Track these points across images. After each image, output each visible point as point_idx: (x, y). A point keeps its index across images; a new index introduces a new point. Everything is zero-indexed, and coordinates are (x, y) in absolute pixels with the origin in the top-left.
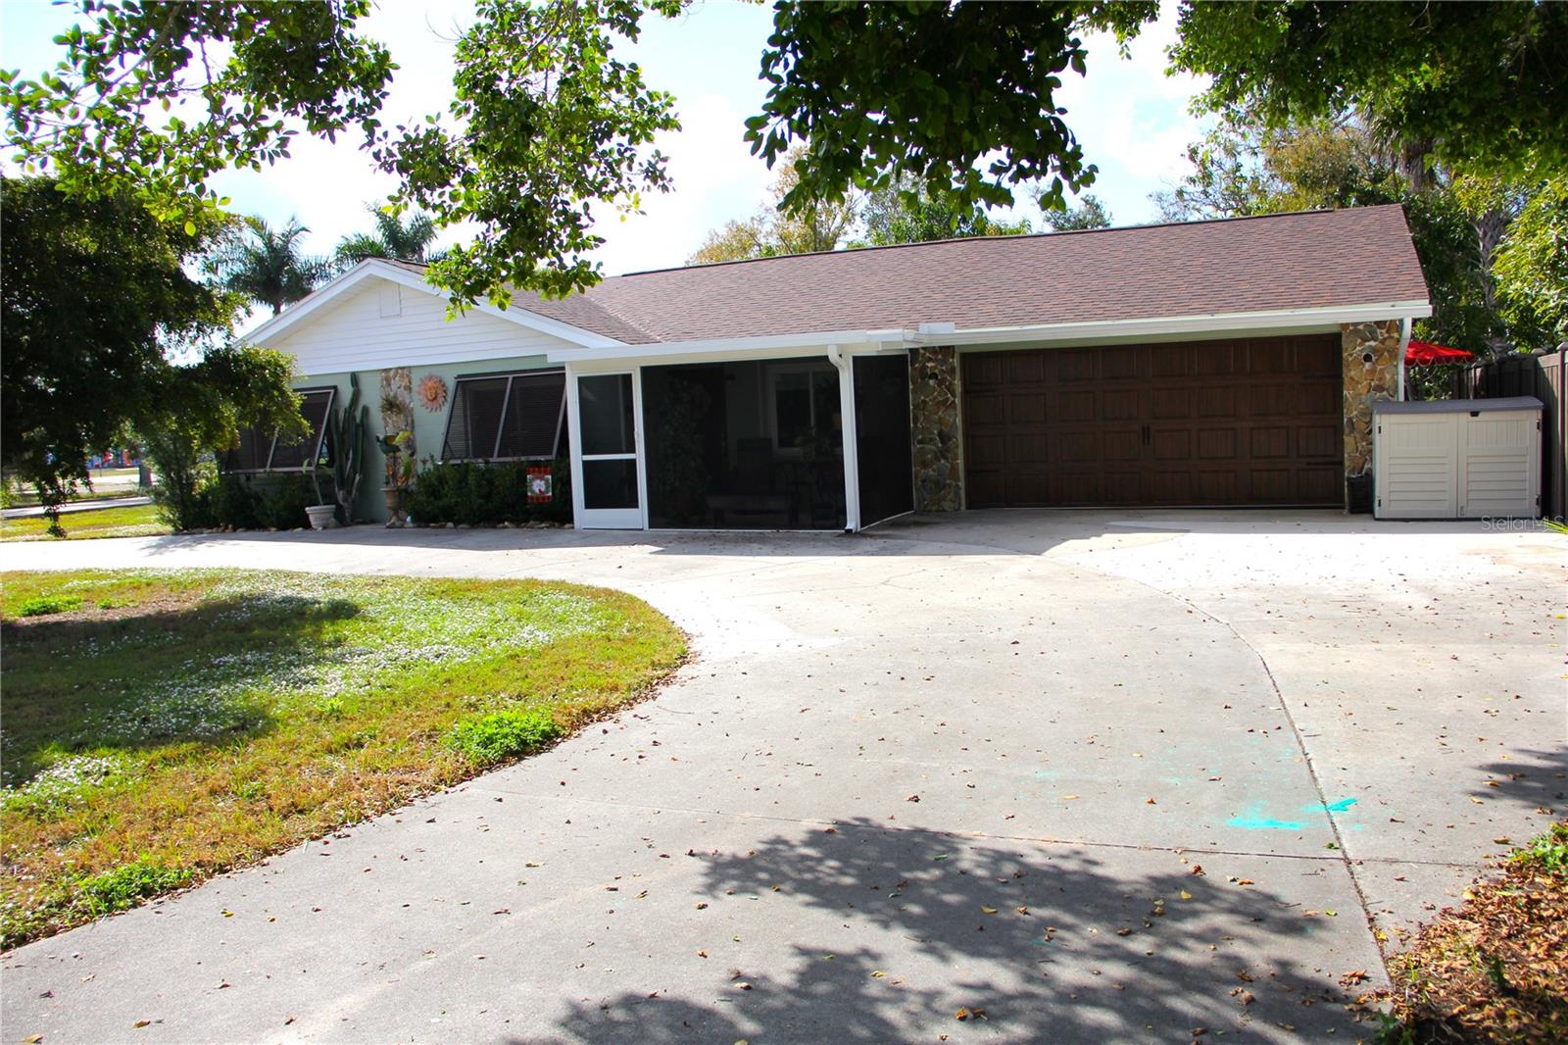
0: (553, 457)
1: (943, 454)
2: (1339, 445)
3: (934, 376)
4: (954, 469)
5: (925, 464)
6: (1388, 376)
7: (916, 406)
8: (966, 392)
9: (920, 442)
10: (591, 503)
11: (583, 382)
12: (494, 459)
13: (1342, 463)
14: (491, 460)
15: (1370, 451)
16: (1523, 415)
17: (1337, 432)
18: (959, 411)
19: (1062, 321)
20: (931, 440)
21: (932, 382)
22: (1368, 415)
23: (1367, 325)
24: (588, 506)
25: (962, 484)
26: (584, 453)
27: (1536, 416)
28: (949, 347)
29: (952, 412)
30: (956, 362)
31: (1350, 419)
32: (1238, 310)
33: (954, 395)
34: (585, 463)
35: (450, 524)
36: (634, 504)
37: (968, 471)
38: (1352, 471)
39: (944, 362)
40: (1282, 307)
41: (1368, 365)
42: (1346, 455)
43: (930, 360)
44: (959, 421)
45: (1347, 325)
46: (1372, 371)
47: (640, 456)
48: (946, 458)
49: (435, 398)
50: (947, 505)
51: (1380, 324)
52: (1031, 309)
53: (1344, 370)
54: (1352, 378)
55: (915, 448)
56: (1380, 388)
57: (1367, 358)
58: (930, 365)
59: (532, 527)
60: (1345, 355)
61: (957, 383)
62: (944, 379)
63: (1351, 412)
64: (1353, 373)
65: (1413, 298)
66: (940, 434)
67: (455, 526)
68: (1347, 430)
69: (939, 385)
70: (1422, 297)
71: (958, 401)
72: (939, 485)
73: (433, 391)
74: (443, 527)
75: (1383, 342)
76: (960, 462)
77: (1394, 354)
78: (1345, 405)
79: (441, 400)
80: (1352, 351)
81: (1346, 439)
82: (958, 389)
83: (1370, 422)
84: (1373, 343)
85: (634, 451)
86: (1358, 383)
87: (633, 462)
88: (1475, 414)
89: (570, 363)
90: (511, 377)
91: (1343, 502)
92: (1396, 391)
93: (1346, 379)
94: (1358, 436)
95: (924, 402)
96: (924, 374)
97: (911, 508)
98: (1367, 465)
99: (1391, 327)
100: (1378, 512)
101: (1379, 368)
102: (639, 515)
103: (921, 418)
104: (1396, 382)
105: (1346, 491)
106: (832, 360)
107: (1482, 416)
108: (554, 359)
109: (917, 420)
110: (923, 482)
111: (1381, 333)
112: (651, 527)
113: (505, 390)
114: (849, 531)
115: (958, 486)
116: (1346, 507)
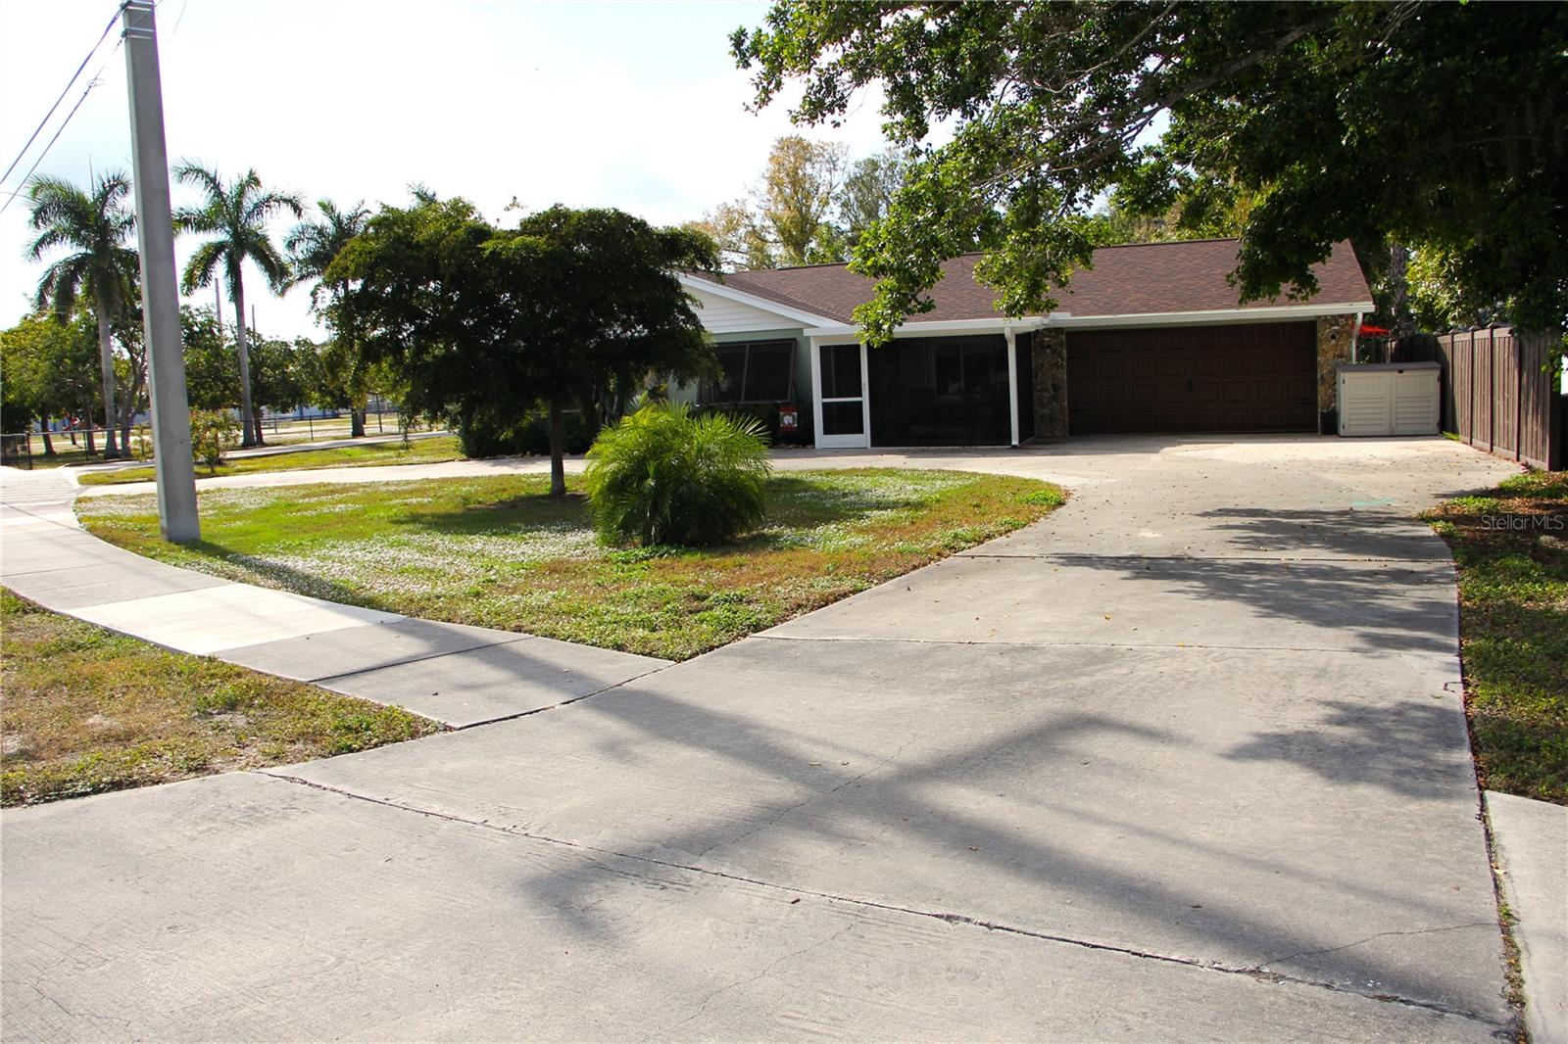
0: (788, 400)
1: (1055, 398)
2: (1315, 391)
3: (1049, 347)
4: (1061, 408)
5: (1042, 406)
6: (1346, 348)
7: (1037, 367)
8: (1069, 357)
9: (1038, 391)
10: (828, 431)
12: (742, 402)
13: (1316, 403)
14: (739, 403)
15: (1335, 396)
16: (1430, 372)
17: (1314, 383)
18: (1065, 370)
19: (1141, 312)
20: (1047, 389)
21: (1048, 351)
22: (1333, 373)
23: (1333, 316)
24: (826, 432)
25: (1067, 419)
26: (824, 397)
27: (1436, 374)
28: (1059, 328)
29: (1061, 371)
30: (1063, 337)
31: (1322, 376)
32: (1254, 307)
33: (1062, 359)
34: (824, 404)
36: (861, 431)
37: (1070, 411)
38: (1323, 408)
39: (1056, 337)
40: (1281, 305)
41: (1333, 342)
42: (1319, 398)
43: (1046, 336)
44: (1065, 376)
45: (1321, 316)
46: (1337, 345)
47: (865, 399)
48: (1056, 401)
50: (1057, 433)
51: (1341, 316)
53: (1319, 344)
54: (1323, 350)
55: (1036, 395)
56: (1341, 356)
57: (1333, 337)
58: (1047, 339)
59: (781, 448)
60: (1319, 335)
61: (1065, 352)
62: (1056, 349)
63: (1322, 371)
64: (1324, 347)
65: (1363, 300)
66: (1053, 386)
68: (1320, 382)
69: (1053, 352)
70: (1369, 300)
71: (1065, 363)
72: (1053, 420)
75: (1343, 327)
76: (1066, 403)
77: (1350, 335)
78: (1319, 366)
80: (1324, 333)
81: (1319, 388)
82: (1065, 356)
83: (1334, 378)
84: (1336, 328)
85: (861, 396)
86: (1327, 352)
87: (860, 403)
88: (1401, 372)
89: (815, 337)
90: (748, 345)
91: (1316, 427)
92: (1351, 358)
93: (1319, 350)
94: (1327, 386)
95: (1042, 365)
96: (1043, 346)
97: (1033, 435)
98: (1333, 405)
99: (1354, 316)
100: (1342, 432)
101: (1340, 343)
102: (864, 438)
103: (1040, 375)
104: (1351, 352)
105: (1319, 421)
106: (1006, 336)
107: (1405, 373)
108: (807, 332)
109: (1037, 376)
110: (1041, 417)
111: (1342, 321)
112: (872, 445)
113: (744, 355)
114: (1015, 447)
115: (1064, 420)
116: (1319, 431)
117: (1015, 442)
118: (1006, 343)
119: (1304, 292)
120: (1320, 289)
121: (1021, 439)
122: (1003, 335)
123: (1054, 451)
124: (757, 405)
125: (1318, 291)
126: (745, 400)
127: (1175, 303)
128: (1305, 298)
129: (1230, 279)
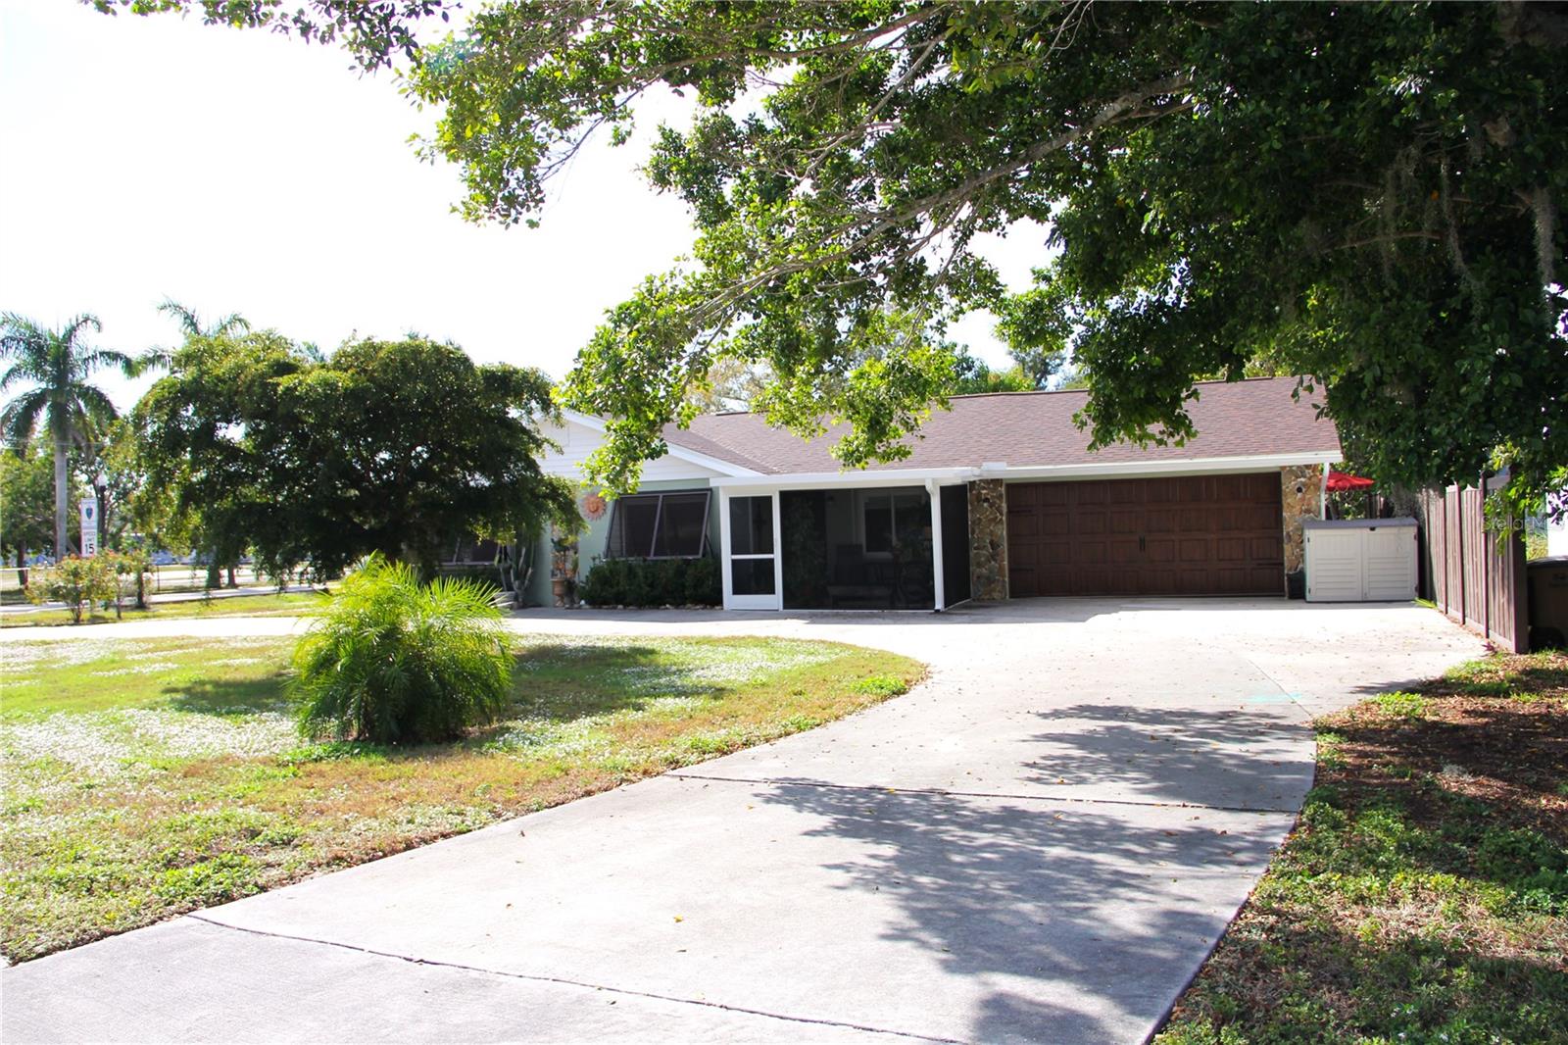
0: (700, 556)
1: (993, 557)
2: (1281, 551)
3: (987, 500)
4: (1001, 568)
5: (979, 565)
6: (1314, 503)
7: (973, 522)
8: (1009, 512)
9: (976, 548)
10: (738, 590)
11: (733, 501)
12: (652, 557)
13: (1282, 564)
14: (649, 558)
15: (1302, 555)
16: (1405, 530)
17: (1279, 541)
18: (1005, 526)
19: (1085, 462)
20: (984, 547)
21: (985, 505)
22: (1301, 530)
23: (1299, 467)
24: (735, 592)
25: (1007, 579)
26: (733, 553)
27: (1414, 531)
28: (998, 480)
29: (1000, 526)
30: (1003, 490)
31: (1288, 533)
32: (1209, 456)
33: (1001, 514)
34: (733, 561)
35: (620, 606)
36: (772, 592)
37: (1011, 570)
38: (1290, 569)
39: (994, 490)
40: (1240, 454)
41: (1299, 495)
42: (1285, 558)
43: (984, 488)
44: (1005, 533)
45: (1285, 467)
46: (1303, 499)
47: (777, 556)
48: (995, 560)
49: (597, 510)
50: (996, 595)
51: (1308, 467)
52: (1059, 452)
53: (1283, 498)
54: (1289, 504)
55: (973, 553)
56: (1308, 511)
57: (1299, 490)
58: (984, 492)
59: (689, 608)
60: (1284, 487)
61: (1004, 505)
62: (995, 503)
63: (1289, 528)
64: (1289, 500)
65: (1330, 449)
66: (992, 543)
67: (625, 608)
68: (1285, 541)
69: (991, 506)
70: (1336, 449)
71: (1004, 518)
72: (990, 581)
73: (596, 505)
74: (615, 608)
75: (1310, 479)
76: (1006, 563)
77: (1317, 488)
78: (1285, 523)
79: (601, 511)
80: (1289, 485)
81: (1285, 546)
82: (1005, 510)
83: (1301, 535)
84: (1303, 480)
85: (772, 552)
86: (1293, 507)
87: (772, 560)
88: (1373, 529)
89: (724, 487)
90: (661, 495)
91: (1283, 590)
92: (1319, 513)
93: (1285, 505)
94: (1294, 545)
95: (979, 519)
96: (979, 499)
97: (969, 597)
98: (1300, 566)
99: (1315, 468)
100: (1309, 597)
101: (1307, 497)
102: (776, 600)
103: (977, 531)
104: (1319, 508)
105: (1286, 583)
106: (928, 488)
107: (1377, 530)
108: (712, 484)
109: (973, 532)
110: (978, 577)
111: (1308, 473)
112: (785, 608)
113: (656, 506)
114: (938, 611)
115: (1004, 581)
116: (1287, 594)
117: (939, 605)
118: (928, 496)
119: (1177, 438)
121: (947, 602)
122: (923, 487)
123: (973, 617)
124: (665, 561)
125: (1194, 435)
126: (655, 555)
127: (1122, 452)
128: (1180, 443)
129: (1079, 419)
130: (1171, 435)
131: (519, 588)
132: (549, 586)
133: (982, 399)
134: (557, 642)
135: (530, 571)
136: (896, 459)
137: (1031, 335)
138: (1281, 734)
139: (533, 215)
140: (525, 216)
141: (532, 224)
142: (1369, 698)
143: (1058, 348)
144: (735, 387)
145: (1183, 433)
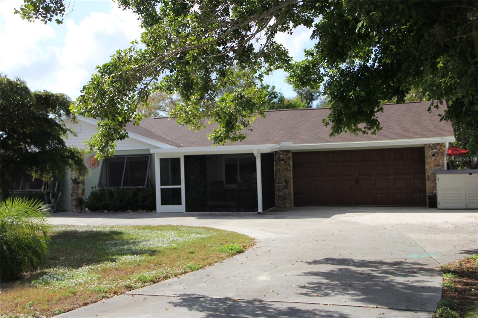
0: (145, 186)
1: (286, 187)
2: (424, 185)
3: (283, 160)
4: (290, 192)
5: (279, 191)
6: (441, 161)
7: (277, 171)
8: (294, 166)
9: (278, 183)
10: (163, 203)
11: (162, 160)
12: (121, 187)
13: (425, 191)
15: (435, 187)
17: (424, 180)
18: (292, 172)
19: (329, 142)
20: (282, 182)
21: (282, 162)
22: (434, 174)
23: (433, 144)
25: (292, 198)
26: (161, 185)
28: (288, 151)
29: (289, 173)
30: (291, 155)
31: (428, 176)
32: (390, 139)
33: (290, 167)
34: (162, 189)
35: (106, 211)
36: (180, 203)
37: (295, 194)
38: (429, 193)
39: (287, 155)
40: (404, 138)
41: (434, 158)
42: (427, 188)
43: (281, 154)
44: (291, 175)
45: (426, 144)
46: (435, 160)
47: (183, 186)
48: (287, 189)
49: (94, 164)
50: (287, 205)
51: (438, 144)
52: (317, 137)
53: (426, 159)
54: (428, 162)
55: (276, 185)
56: (438, 165)
57: (434, 155)
58: (282, 156)
59: (140, 212)
60: (426, 154)
61: (291, 163)
62: (287, 161)
63: (428, 173)
64: (429, 160)
65: (449, 135)
66: (285, 180)
67: (108, 212)
68: (427, 179)
69: (285, 163)
70: (452, 135)
71: (291, 169)
72: (284, 198)
73: (93, 162)
74: (103, 212)
75: (439, 150)
76: (292, 190)
77: (443, 154)
78: (426, 171)
79: (96, 165)
80: (428, 153)
81: (427, 182)
82: (291, 165)
83: (435, 177)
84: (435, 150)
85: (180, 184)
86: (430, 163)
87: (180, 189)
88: (471, 174)
89: (157, 153)
90: (126, 157)
91: (426, 203)
92: (444, 166)
93: (426, 162)
94: (431, 181)
95: (279, 169)
96: (280, 160)
97: (274, 206)
98: (434, 192)
99: (442, 145)
100: (439, 207)
101: (438, 158)
102: (182, 208)
103: (278, 175)
104: (444, 164)
105: (427, 200)
106: (255, 154)
107: (473, 175)
108: (152, 151)
109: (276, 175)
110: (279, 197)
111: (438, 147)
112: (186, 211)
113: (124, 162)
114: (259, 213)
115: (291, 199)
116: (428, 205)
117: (260, 210)
118: (255, 158)
119: (373, 130)
120: (382, 127)
121: (264, 208)
122: (253, 154)
123: (276, 216)
124: (128, 189)
125: (381, 129)
126: (123, 186)
128: (374, 133)
129: (325, 121)
130: (370, 129)
131: (54, 202)
132: (70, 201)
133: (281, 112)
134: (73, 229)
135: (60, 194)
136: (239, 140)
137: (304, 81)
138: (425, 273)
139: (59, 17)
140: (55, 18)
141: (59, 22)
142: (469, 256)
143: (317, 88)
144: (164, 105)
145: (375, 128)
